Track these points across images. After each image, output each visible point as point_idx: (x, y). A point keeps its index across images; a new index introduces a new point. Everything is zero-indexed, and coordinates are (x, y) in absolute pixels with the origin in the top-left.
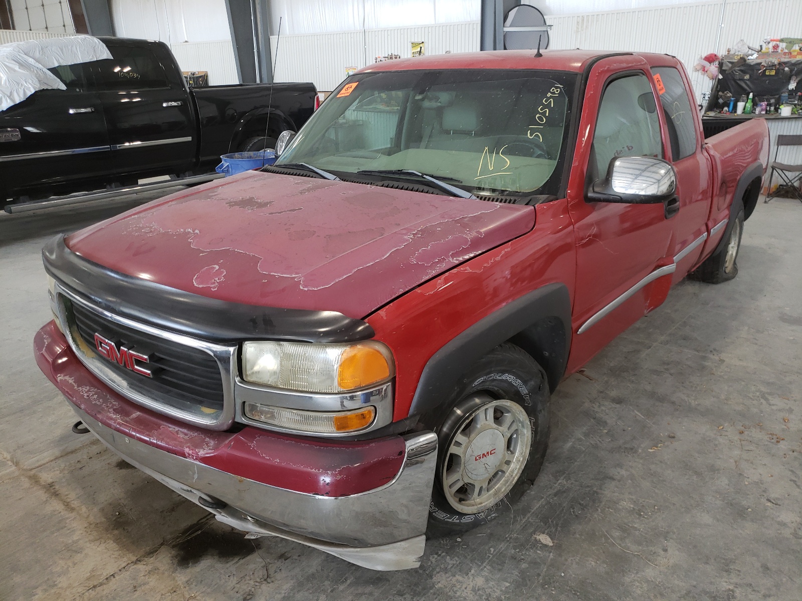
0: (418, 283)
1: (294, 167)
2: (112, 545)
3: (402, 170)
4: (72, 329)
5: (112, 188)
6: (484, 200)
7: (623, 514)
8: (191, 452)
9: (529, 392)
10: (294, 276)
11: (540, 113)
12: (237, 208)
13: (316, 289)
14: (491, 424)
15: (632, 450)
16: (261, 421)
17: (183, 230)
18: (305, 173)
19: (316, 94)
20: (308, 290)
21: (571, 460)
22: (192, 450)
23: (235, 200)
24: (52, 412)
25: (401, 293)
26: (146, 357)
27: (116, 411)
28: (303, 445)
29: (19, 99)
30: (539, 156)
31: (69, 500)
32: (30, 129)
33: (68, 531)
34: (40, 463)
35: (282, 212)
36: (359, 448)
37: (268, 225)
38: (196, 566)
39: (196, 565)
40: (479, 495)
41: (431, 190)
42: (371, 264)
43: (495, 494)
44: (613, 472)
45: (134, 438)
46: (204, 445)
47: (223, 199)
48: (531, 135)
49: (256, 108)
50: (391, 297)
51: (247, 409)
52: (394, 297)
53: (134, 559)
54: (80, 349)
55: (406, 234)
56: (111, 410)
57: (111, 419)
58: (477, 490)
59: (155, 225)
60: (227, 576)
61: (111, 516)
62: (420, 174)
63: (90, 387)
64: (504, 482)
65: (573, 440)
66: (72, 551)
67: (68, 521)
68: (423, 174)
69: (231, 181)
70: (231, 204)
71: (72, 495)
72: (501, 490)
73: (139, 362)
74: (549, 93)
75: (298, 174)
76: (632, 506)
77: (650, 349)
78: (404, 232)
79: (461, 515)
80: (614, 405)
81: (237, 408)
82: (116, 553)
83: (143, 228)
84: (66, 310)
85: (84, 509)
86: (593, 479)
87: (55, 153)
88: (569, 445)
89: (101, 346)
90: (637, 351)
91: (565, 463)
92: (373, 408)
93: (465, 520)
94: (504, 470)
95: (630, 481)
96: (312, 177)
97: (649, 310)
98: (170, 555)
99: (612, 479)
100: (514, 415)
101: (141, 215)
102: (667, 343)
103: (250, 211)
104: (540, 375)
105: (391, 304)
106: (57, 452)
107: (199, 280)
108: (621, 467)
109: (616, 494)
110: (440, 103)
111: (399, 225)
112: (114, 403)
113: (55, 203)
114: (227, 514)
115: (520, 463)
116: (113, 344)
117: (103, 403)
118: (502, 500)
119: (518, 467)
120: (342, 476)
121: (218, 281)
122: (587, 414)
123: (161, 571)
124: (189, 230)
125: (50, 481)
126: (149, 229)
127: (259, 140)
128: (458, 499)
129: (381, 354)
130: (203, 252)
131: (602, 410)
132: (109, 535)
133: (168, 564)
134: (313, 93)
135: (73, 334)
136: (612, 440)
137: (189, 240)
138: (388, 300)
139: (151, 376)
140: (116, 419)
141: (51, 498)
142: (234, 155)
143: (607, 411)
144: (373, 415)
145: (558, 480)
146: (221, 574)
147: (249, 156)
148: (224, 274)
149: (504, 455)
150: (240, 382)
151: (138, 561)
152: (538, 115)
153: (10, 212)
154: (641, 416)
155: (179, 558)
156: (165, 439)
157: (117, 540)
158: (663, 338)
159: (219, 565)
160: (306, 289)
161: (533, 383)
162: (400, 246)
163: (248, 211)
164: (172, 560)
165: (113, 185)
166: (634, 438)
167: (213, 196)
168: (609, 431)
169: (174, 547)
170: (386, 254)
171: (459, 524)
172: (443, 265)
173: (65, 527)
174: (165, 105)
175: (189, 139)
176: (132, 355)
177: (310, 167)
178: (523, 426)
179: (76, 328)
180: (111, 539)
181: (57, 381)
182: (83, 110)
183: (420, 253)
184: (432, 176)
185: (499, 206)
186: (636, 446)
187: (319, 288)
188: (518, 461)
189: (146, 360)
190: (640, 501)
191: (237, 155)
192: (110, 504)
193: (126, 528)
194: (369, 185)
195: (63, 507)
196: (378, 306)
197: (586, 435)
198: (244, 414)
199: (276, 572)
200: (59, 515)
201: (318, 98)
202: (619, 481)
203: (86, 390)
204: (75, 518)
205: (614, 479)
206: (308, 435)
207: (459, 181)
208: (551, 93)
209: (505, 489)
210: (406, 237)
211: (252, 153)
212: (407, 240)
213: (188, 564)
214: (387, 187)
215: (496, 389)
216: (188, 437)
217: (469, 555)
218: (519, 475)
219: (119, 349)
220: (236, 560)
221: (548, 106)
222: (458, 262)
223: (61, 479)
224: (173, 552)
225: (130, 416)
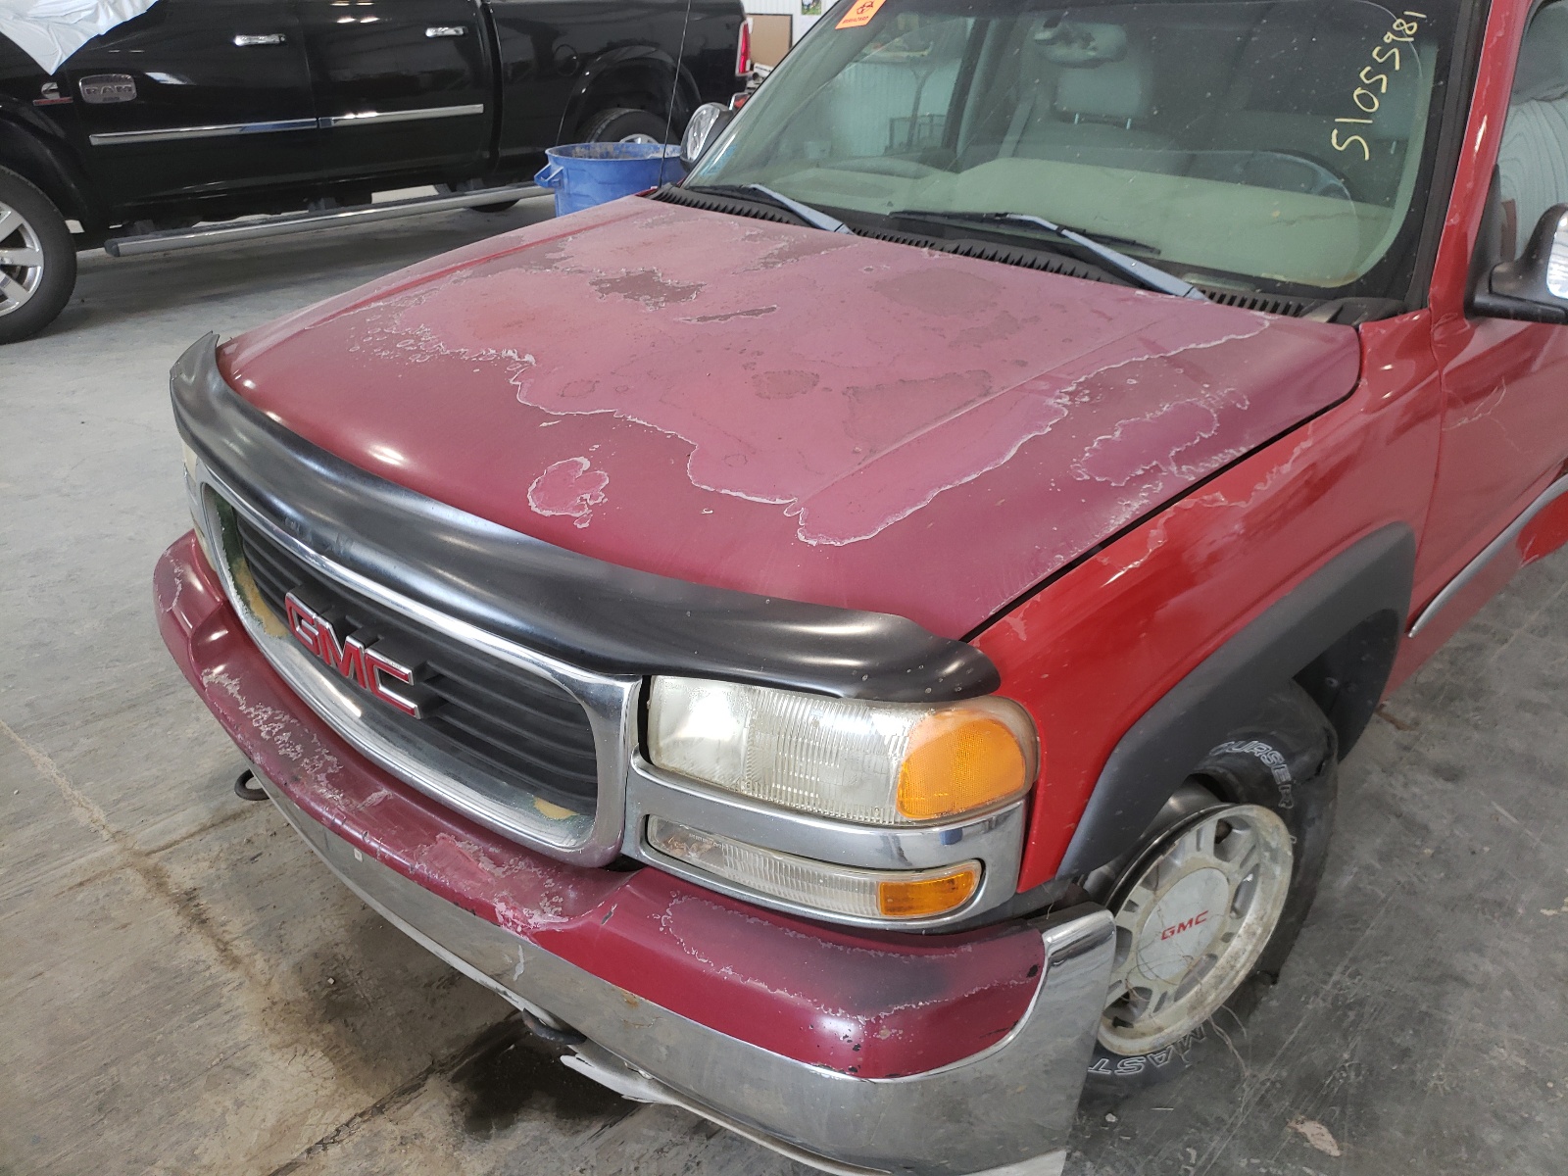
0: (1099, 537)
1: (735, 194)
2: (320, 1062)
3: (1006, 214)
4: (234, 565)
5: (318, 208)
6: (1230, 303)
7: (1504, 1083)
8: (510, 914)
9: (1294, 778)
10: (779, 501)
11: (1364, 86)
12: (618, 297)
13: (838, 544)
14: (1208, 857)
15: (1501, 908)
16: (691, 862)
17: (493, 352)
18: (763, 209)
19: (743, 19)
20: (819, 545)
21: (1356, 922)
22: (514, 908)
23: (610, 277)
24: (193, 715)
25: (1059, 566)
26: (406, 671)
27: (334, 782)
28: (791, 934)
29: (132, 10)
30: (1327, 192)
31: (227, 937)
32: (159, 76)
33: (227, 1017)
34: (168, 839)
35: (730, 316)
36: (934, 957)
37: (699, 351)
38: (505, 1137)
39: (506, 1132)
40: (1157, 1009)
41: (1082, 268)
42: (974, 476)
43: (1193, 1008)
44: (1462, 962)
45: (375, 856)
46: (541, 900)
47: (581, 272)
48: (1340, 144)
49: (611, 47)
50: (1036, 576)
51: (653, 828)
52: (1042, 576)
53: (368, 1102)
54: (251, 612)
55: (1049, 393)
56: (322, 777)
57: (322, 801)
58: (1155, 999)
59: (426, 332)
60: (578, 1169)
61: (317, 987)
62: (1055, 227)
63: (274, 709)
64: (1213, 981)
65: (1355, 870)
66: (234, 1069)
67: (225, 990)
68: (1062, 227)
69: (591, 223)
70: (604, 286)
71: (235, 922)
72: (1206, 999)
73: (389, 679)
74: (1389, 34)
75: (746, 210)
76: (1523, 1062)
77: (1505, 646)
78: (1044, 385)
79: (1115, 1058)
80: (1440, 784)
81: (629, 826)
82: (329, 1084)
83: (399, 338)
84: (222, 520)
85: (260, 964)
86: (1416, 979)
87: (208, 130)
88: (1345, 881)
89: (300, 624)
90: (1477, 649)
91: (1342, 928)
92: (977, 865)
93: (1124, 1070)
94: (1216, 953)
95: (1507, 993)
96: (780, 221)
97: (1528, 561)
98: (447, 1101)
99: (1461, 980)
100: (1256, 835)
101: (393, 301)
102: (1545, 631)
103: (650, 309)
104: (1324, 740)
105: (1037, 597)
106: (202, 813)
107: (542, 494)
108: (1480, 951)
109: (1480, 1026)
110: (1094, 49)
111: (1024, 364)
112: (329, 758)
113: (207, 233)
114: (590, 1058)
115: (1254, 941)
116: (328, 626)
117: (303, 757)
118: (1206, 1024)
119: (1250, 948)
120: (894, 1031)
121: (591, 503)
122: (1380, 803)
123: (427, 1142)
124: (510, 353)
125: (189, 885)
126: (412, 341)
127: (621, 116)
128: (1110, 1022)
129: (1010, 733)
130: (547, 417)
131: (1415, 795)
132: (313, 1036)
133: (444, 1123)
134: (737, 18)
135: (237, 576)
136: (1447, 877)
137: (511, 381)
138: (1028, 586)
139: (418, 715)
140: (331, 803)
141: (190, 928)
142: (574, 147)
143: (1425, 798)
144: (976, 880)
145: (1330, 975)
146: (562, 1161)
147: (604, 151)
148: (604, 485)
149: (1223, 923)
150: (643, 769)
151: (379, 1109)
152: (1359, 91)
153: (117, 253)
154: (1509, 816)
155: (468, 1109)
156: (449, 871)
157: (332, 1050)
158: (1533, 618)
159: (557, 1139)
160: (814, 543)
161: (1306, 758)
162: (1041, 428)
163: (646, 307)
164: (452, 1115)
165: (322, 202)
166: (1502, 875)
167: (558, 260)
168: (1438, 851)
169: (455, 1080)
170: (1008, 450)
171: (1111, 1080)
172: (1157, 486)
173: (219, 1005)
174: (430, 33)
175: (478, 108)
176: (372, 661)
177: (776, 196)
178: (1274, 859)
179: (243, 563)
180: (318, 1047)
181: (202, 685)
182: (262, 40)
183: (1095, 450)
184: (1083, 233)
185: (1267, 324)
186: (1509, 898)
187: (846, 542)
188: (1251, 934)
189: (406, 677)
190: (1542, 1051)
191: (579, 148)
192: (316, 956)
193: (350, 1020)
194: (925, 250)
195: (215, 954)
196: (1004, 603)
197: (1385, 857)
198: (644, 838)
199: (688, 1169)
200: (207, 974)
201: (746, 27)
202: (1482, 989)
203: (266, 717)
204: (241, 984)
205: (1467, 984)
206: (807, 915)
207: (1151, 249)
208: (1394, 33)
209: (1217, 996)
210: (1051, 402)
211: (610, 146)
212: (1057, 412)
213: (489, 1128)
214: (967, 254)
215: (1221, 771)
216: (504, 873)
217: (1138, 1163)
218: (1249, 967)
219: (342, 642)
220: (596, 1128)
221: (1387, 67)
222: (1193, 478)
223: (213, 883)
224: (455, 1094)
225: (364, 799)
